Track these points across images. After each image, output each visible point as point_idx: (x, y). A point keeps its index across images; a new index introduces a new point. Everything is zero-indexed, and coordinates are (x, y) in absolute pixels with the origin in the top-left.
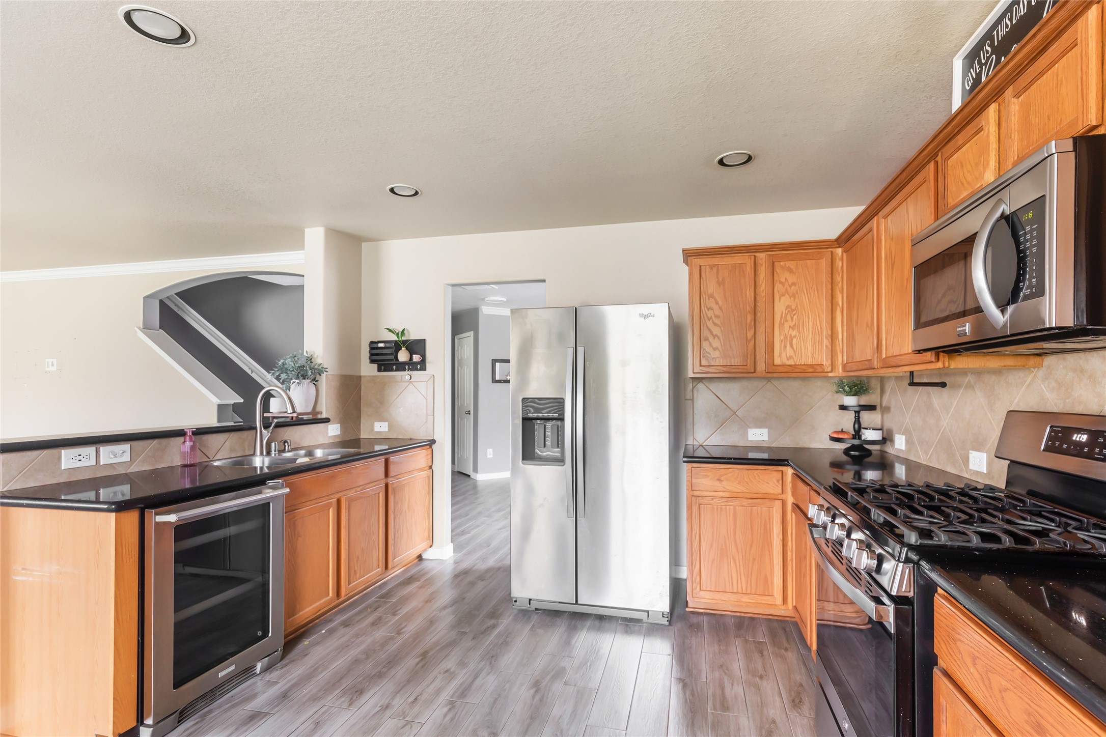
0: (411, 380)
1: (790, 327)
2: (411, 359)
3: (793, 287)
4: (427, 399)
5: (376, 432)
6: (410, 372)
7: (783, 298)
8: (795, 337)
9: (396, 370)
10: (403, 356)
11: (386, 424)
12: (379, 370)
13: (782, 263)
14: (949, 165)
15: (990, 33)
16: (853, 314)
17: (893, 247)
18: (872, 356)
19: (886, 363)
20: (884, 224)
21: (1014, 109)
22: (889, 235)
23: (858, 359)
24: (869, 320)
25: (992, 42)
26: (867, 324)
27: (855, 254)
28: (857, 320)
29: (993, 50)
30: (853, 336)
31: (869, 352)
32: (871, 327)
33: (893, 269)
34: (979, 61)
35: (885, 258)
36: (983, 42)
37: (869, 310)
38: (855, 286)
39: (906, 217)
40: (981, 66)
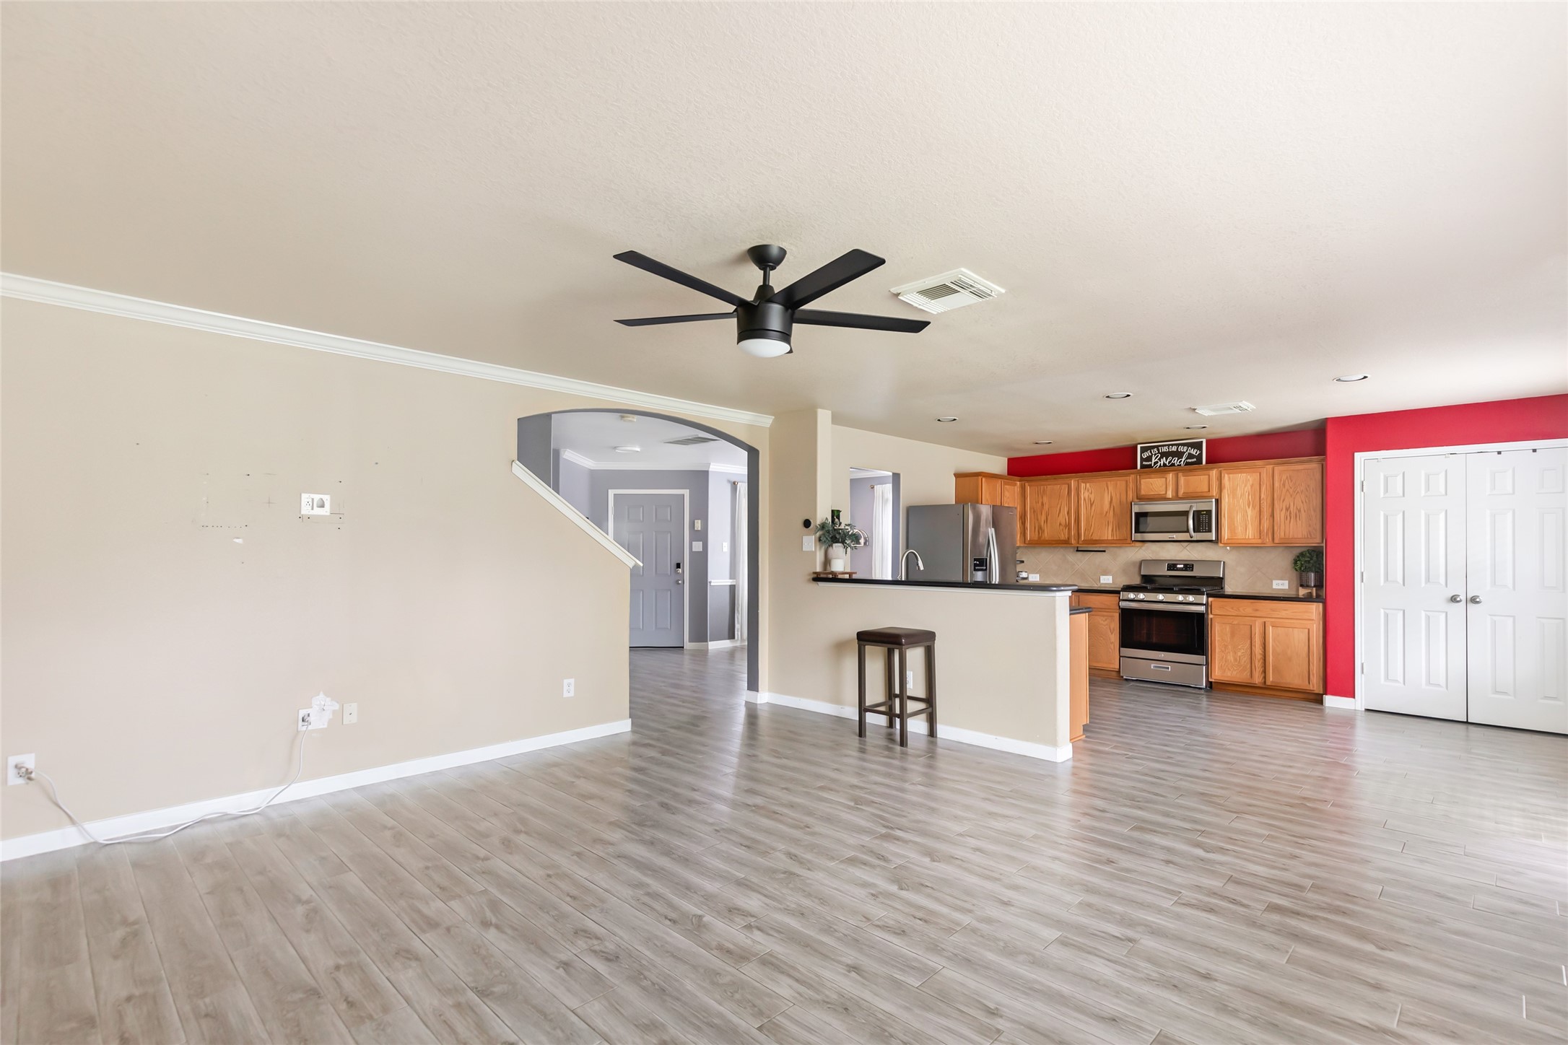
13: (989, 483)
14: (1143, 481)
15: (1157, 447)
16: (1039, 518)
17: (1092, 497)
18: (1069, 538)
19: (1086, 542)
20: (1083, 485)
21: (1182, 479)
22: (1088, 491)
23: (1047, 539)
24: (1063, 522)
25: (1158, 450)
26: (1060, 524)
27: (1044, 490)
28: (1046, 521)
29: (1159, 453)
30: (1040, 528)
31: (1063, 536)
32: (1066, 526)
33: (1091, 505)
34: (1151, 452)
35: (1085, 499)
36: (1154, 447)
37: (1063, 518)
38: (1043, 504)
39: (1106, 489)
40: (1152, 454)
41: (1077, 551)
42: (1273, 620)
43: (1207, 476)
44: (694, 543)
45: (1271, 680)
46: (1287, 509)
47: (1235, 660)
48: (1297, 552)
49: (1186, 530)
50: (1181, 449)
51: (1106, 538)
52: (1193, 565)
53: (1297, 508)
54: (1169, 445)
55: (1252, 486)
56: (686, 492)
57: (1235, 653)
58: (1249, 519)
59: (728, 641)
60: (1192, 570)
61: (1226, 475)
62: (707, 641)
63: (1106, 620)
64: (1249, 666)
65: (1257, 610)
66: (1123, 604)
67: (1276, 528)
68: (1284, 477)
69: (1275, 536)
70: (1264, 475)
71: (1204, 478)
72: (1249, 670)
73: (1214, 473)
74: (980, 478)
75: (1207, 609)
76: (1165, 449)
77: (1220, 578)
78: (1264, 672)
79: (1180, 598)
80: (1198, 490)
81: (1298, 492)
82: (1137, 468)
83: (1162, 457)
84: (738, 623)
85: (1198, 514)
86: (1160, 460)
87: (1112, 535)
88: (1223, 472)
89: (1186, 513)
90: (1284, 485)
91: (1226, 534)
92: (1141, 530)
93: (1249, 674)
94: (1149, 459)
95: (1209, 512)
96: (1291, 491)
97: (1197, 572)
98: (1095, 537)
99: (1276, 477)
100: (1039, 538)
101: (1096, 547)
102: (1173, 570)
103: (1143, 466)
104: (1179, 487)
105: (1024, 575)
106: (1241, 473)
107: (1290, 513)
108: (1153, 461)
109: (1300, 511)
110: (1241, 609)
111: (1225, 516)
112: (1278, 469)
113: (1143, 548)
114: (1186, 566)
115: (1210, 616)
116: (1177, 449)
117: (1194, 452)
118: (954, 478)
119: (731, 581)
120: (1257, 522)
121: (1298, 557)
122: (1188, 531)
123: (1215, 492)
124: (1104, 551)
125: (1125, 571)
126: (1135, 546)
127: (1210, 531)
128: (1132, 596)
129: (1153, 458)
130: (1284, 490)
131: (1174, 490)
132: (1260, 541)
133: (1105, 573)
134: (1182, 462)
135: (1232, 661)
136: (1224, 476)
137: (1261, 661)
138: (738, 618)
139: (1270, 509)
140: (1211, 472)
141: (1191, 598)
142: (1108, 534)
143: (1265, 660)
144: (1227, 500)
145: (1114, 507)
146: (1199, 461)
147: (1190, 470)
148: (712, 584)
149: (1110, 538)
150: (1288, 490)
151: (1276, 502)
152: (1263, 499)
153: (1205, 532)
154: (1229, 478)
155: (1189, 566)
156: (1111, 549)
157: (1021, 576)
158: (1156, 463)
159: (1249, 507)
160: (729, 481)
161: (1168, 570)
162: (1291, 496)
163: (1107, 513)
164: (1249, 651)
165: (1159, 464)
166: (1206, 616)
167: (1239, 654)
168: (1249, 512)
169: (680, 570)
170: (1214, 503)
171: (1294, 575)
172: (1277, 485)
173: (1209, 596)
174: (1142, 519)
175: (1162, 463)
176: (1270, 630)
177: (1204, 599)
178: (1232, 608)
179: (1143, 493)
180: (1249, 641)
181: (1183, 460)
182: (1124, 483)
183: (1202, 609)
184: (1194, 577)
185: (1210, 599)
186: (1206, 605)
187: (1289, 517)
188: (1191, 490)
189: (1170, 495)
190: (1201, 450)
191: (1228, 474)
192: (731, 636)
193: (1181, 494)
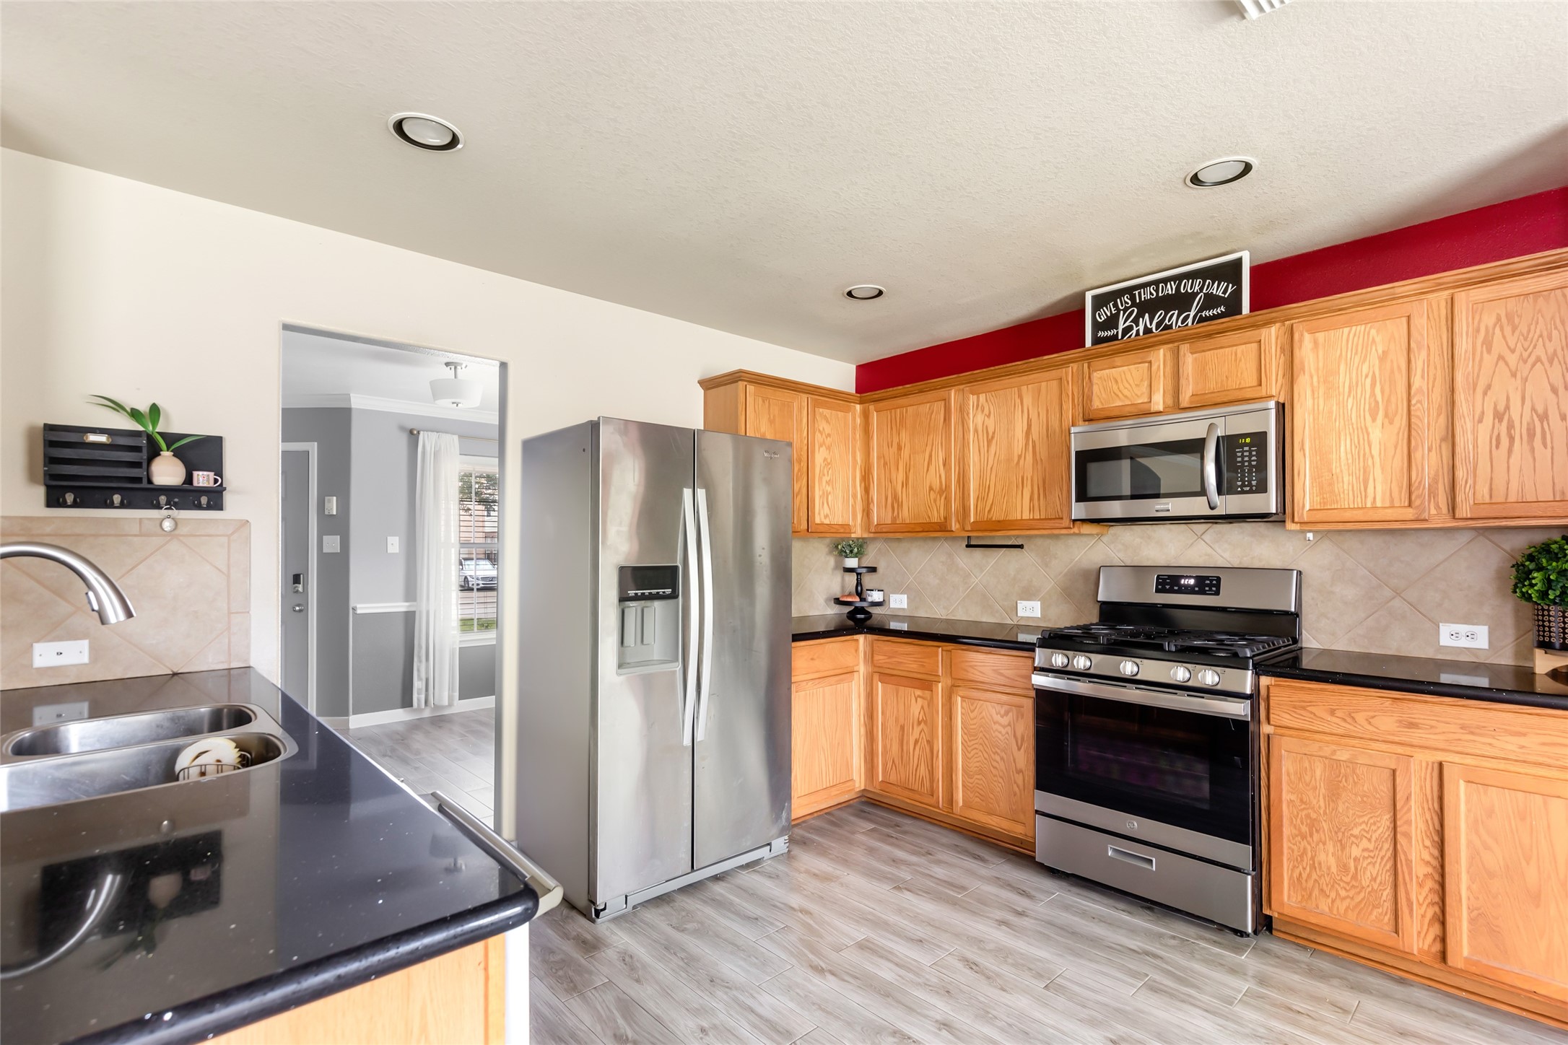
0: (176, 532)
1: (827, 482)
2: (189, 479)
3: (829, 438)
4: (228, 576)
5: (38, 669)
6: (175, 513)
7: (821, 449)
8: (830, 493)
9: (122, 506)
10: (167, 471)
11: (84, 644)
12: (50, 503)
13: (821, 410)
14: (1096, 375)
15: (1129, 290)
16: (894, 476)
17: (991, 423)
18: (945, 518)
19: (978, 526)
20: (972, 399)
21: (1189, 361)
22: (983, 411)
23: (908, 521)
24: (936, 485)
25: (1133, 298)
26: (931, 489)
27: (902, 418)
28: (905, 484)
29: (1134, 304)
30: (895, 497)
31: (936, 517)
32: (941, 492)
33: (989, 442)
34: (1116, 305)
35: (976, 431)
36: (1120, 293)
37: (935, 476)
38: (899, 448)
39: (1018, 401)
40: (1118, 310)
41: (968, 546)
42: (1469, 760)
43: (1255, 346)
44: (325, 538)
45: (1466, 952)
46: (1499, 416)
47: (1344, 868)
48: (1520, 543)
49: (1199, 489)
50: (1187, 286)
51: (1019, 518)
52: (1219, 579)
53: (1533, 409)
54: (1156, 283)
55: (1383, 357)
56: (313, 448)
57: (1343, 848)
58: (1375, 452)
59: (401, 711)
60: (1217, 593)
61: (1307, 337)
62: (347, 715)
63: (1007, 713)
64: (1387, 893)
65: (1412, 725)
66: (1040, 680)
67: (1460, 474)
68: (1489, 320)
69: (1459, 499)
70: (1420, 322)
71: (1246, 353)
72: (1388, 905)
73: (1272, 335)
74: (741, 384)
75: (1255, 710)
76: (1148, 294)
77: (1287, 613)
78: (1442, 920)
79: (1180, 673)
80: (1232, 384)
81: (1538, 360)
82: (1083, 345)
83: (1140, 315)
84: (420, 679)
85: (1229, 445)
86: (1136, 321)
87: (1031, 509)
88: (1299, 328)
89: (1194, 447)
90: (1488, 344)
91: (1306, 496)
92: (1092, 492)
93: (1388, 918)
94: (1112, 322)
95: (1260, 439)
96: (1512, 359)
97: (1229, 597)
98: (997, 515)
99: (1462, 325)
100: (894, 519)
101: (1009, 537)
102: (1171, 591)
103: (1097, 341)
104: (1183, 381)
105: (876, 596)
106: (1349, 324)
107: (1511, 426)
108: (1121, 327)
109: (1544, 417)
110: (1360, 717)
111: (1302, 449)
112: (1465, 298)
113: (1105, 539)
114: (1200, 580)
115: (1266, 729)
116: (1178, 288)
117: (1218, 289)
118: (702, 391)
119: (407, 604)
120: (1399, 461)
121: (1531, 558)
122: (1203, 492)
123: (1275, 386)
124: (1021, 547)
125: (1067, 593)
126: (1080, 535)
127: (1262, 488)
128: (1059, 659)
129: (1121, 321)
130: (1489, 360)
131: (1170, 387)
132: (1410, 513)
133: (1028, 595)
134: (1190, 320)
135: (1334, 869)
136: (1301, 341)
137: (1430, 884)
138: (418, 670)
139: (1442, 420)
140: (1264, 333)
141: (1209, 677)
142: (1022, 508)
143: (1442, 885)
144: (1309, 402)
145: (1034, 442)
146: (1233, 306)
147: (1209, 335)
148: (359, 612)
149: (1026, 516)
150: (1501, 358)
151: (1460, 397)
152: (1420, 390)
153: (1251, 492)
154: (1316, 343)
155: (1208, 583)
156: (1039, 542)
157: (870, 599)
158: (1127, 330)
159: (1374, 420)
160: (402, 428)
161: (1158, 591)
162: (1514, 375)
163: (1020, 457)
164: (1388, 846)
165: (1134, 332)
166: (1251, 727)
167: (1356, 852)
168: (1376, 434)
169: (300, 588)
170: (1273, 413)
171: (1507, 608)
172: (1463, 345)
173: (1260, 670)
174: (1093, 468)
175: (1141, 327)
176: (1460, 796)
177: (1245, 681)
178: (1332, 712)
179: (1097, 404)
180: (1386, 819)
181: (1192, 313)
182: (1055, 383)
183: (1238, 709)
184: (1223, 610)
185: (1265, 681)
186: (1253, 698)
187: (1505, 441)
188: (1212, 386)
189: (1158, 402)
190: (1237, 282)
191: (1312, 332)
192: (407, 702)
193: (1185, 400)
